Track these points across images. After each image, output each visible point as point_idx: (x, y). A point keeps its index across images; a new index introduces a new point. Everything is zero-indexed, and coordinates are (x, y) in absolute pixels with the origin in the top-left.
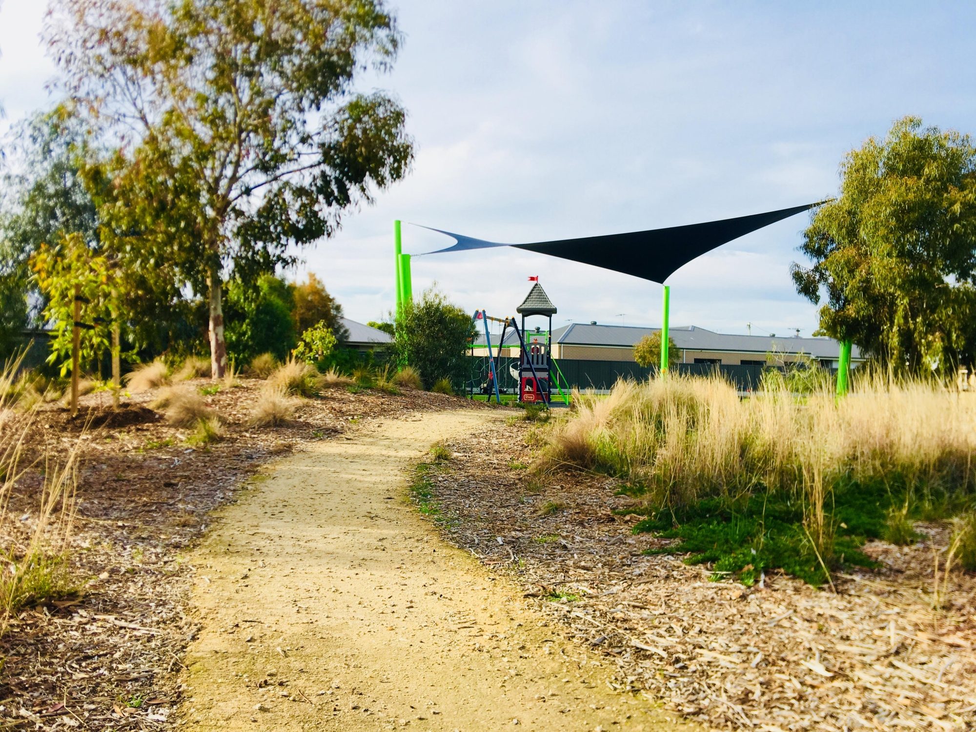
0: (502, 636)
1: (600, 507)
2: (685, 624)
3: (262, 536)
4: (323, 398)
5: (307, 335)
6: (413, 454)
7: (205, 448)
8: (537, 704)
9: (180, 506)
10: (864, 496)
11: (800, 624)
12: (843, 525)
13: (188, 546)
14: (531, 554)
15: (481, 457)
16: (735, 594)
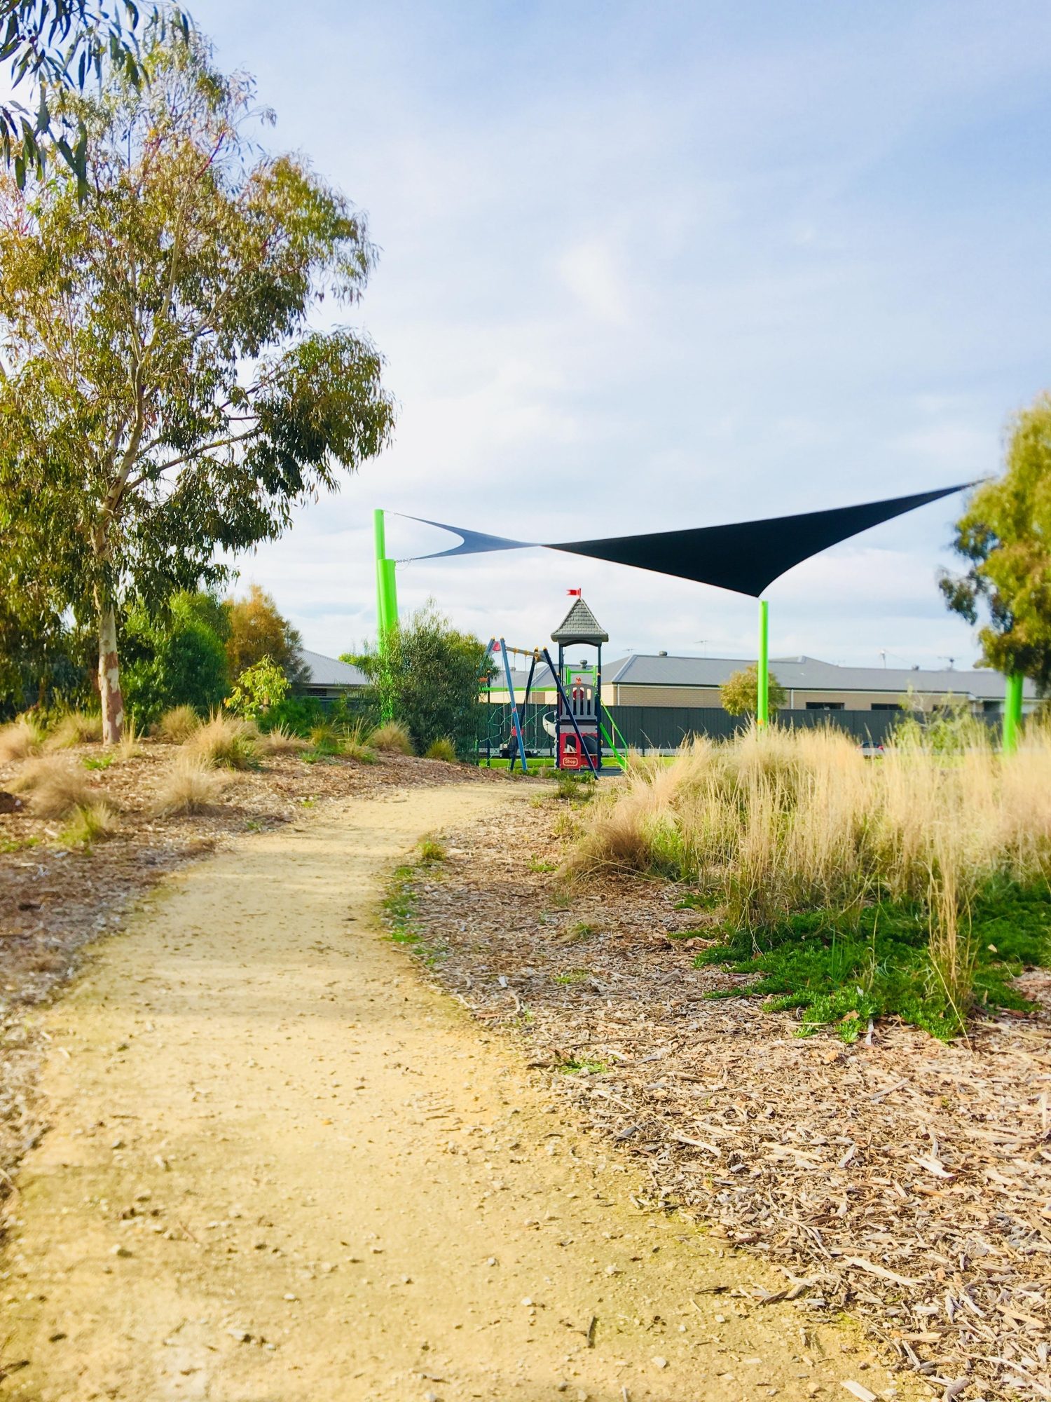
0: (487, 1130)
1: (654, 927)
2: (752, 1104)
3: (156, 982)
4: (265, 771)
5: (246, 679)
6: (393, 851)
7: (85, 849)
8: (527, 1233)
9: (40, 939)
10: (1025, 903)
11: (918, 1099)
12: (992, 947)
13: (45, 1001)
14: (546, 1002)
15: (490, 855)
16: (829, 1056)
